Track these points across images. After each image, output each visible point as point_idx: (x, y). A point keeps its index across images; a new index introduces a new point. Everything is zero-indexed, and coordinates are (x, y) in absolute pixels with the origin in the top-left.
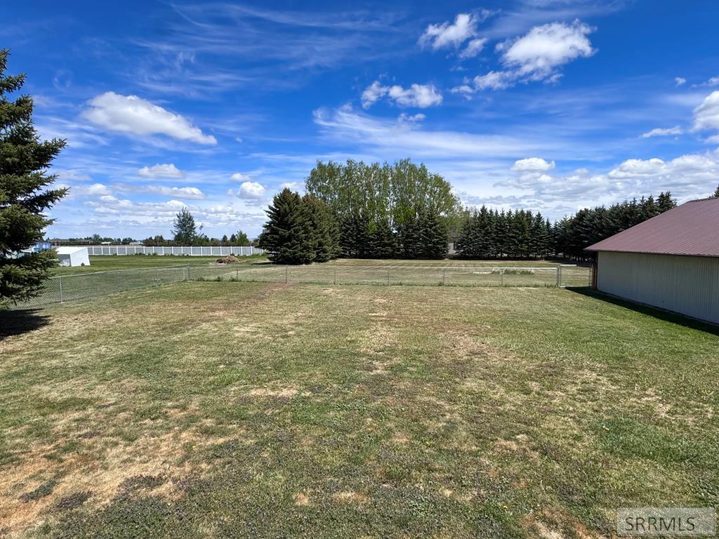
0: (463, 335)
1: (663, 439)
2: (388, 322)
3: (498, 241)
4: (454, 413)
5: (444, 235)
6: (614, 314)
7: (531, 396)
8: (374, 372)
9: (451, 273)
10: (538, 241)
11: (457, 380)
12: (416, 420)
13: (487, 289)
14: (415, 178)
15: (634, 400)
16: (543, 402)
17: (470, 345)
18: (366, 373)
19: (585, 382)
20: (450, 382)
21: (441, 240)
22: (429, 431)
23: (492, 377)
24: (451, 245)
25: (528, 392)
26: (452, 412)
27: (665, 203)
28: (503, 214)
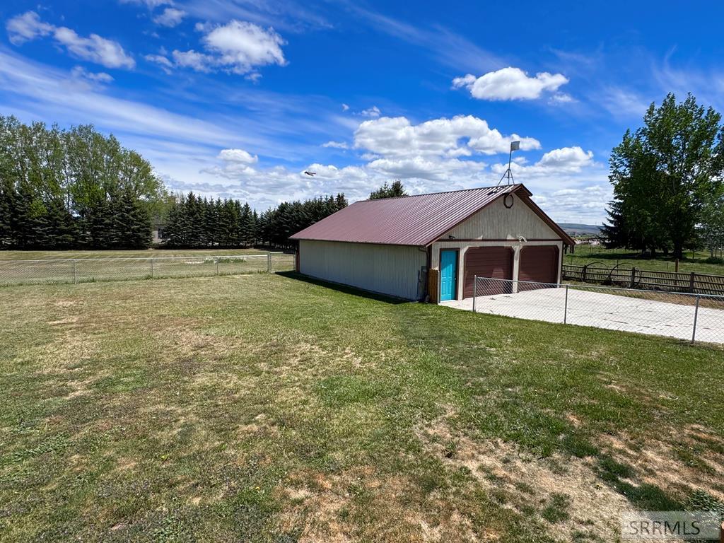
0: (184, 330)
1: (361, 384)
2: (82, 328)
3: (208, 229)
4: (188, 415)
5: (146, 222)
6: (315, 293)
7: (262, 376)
8: (71, 396)
9: (159, 264)
10: (247, 231)
11: (186, 379)
12: (144, 437)
13: (202, 279)
14: (102, 151)
15: (339, 359)
16: (273, 380)
17: (193, 339)
18: (58, 400)
19: (304, 353)
20: (177, 383)
21: (143, 227)
22: (162, 443)
23: (222, 367)
24: (155, 233)
25: (258, 374)
26: (185, 414)
27: (341, 202)
28: (212, 202)
